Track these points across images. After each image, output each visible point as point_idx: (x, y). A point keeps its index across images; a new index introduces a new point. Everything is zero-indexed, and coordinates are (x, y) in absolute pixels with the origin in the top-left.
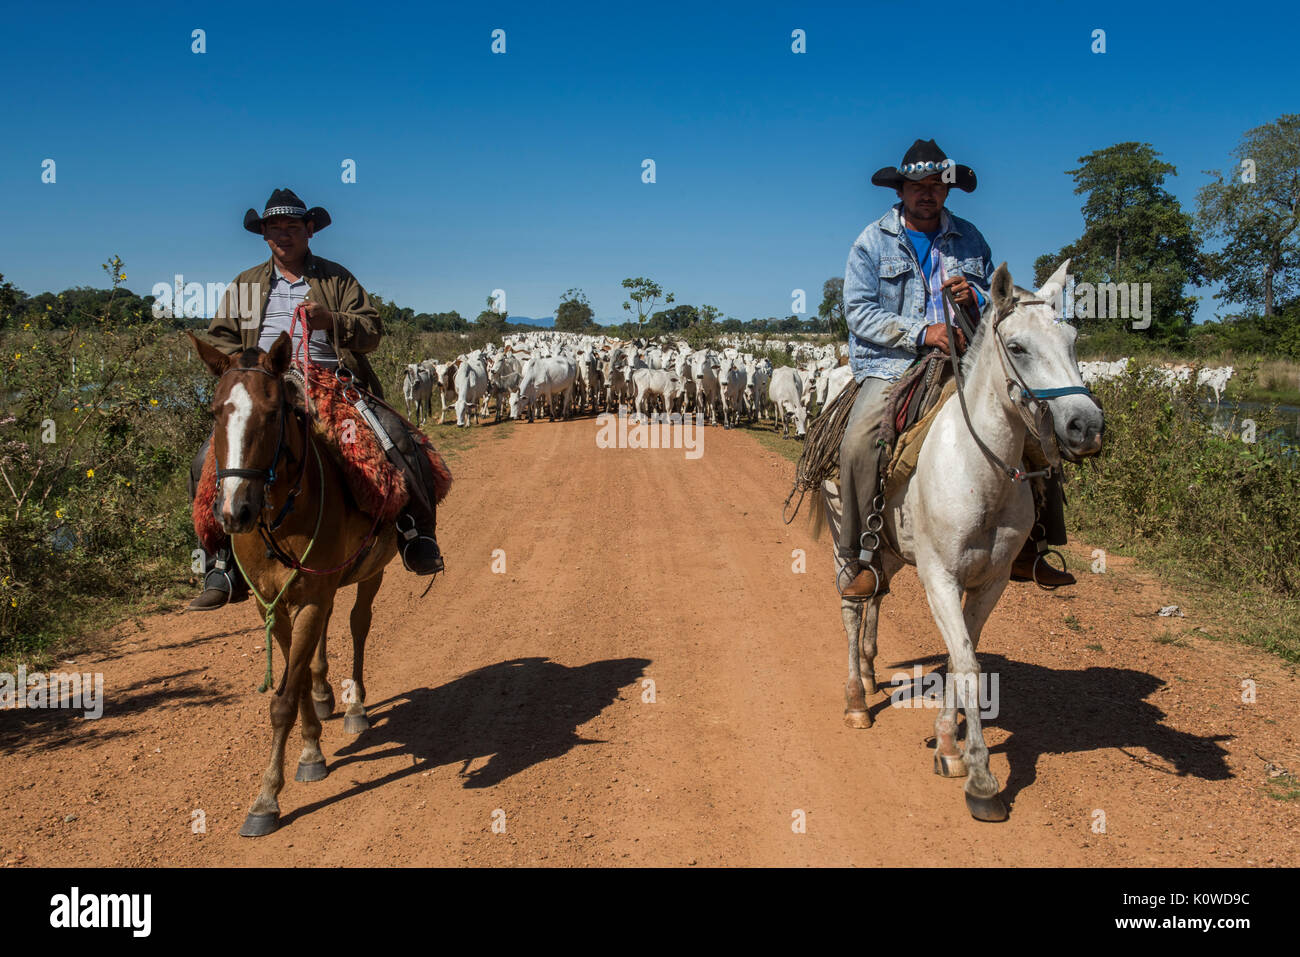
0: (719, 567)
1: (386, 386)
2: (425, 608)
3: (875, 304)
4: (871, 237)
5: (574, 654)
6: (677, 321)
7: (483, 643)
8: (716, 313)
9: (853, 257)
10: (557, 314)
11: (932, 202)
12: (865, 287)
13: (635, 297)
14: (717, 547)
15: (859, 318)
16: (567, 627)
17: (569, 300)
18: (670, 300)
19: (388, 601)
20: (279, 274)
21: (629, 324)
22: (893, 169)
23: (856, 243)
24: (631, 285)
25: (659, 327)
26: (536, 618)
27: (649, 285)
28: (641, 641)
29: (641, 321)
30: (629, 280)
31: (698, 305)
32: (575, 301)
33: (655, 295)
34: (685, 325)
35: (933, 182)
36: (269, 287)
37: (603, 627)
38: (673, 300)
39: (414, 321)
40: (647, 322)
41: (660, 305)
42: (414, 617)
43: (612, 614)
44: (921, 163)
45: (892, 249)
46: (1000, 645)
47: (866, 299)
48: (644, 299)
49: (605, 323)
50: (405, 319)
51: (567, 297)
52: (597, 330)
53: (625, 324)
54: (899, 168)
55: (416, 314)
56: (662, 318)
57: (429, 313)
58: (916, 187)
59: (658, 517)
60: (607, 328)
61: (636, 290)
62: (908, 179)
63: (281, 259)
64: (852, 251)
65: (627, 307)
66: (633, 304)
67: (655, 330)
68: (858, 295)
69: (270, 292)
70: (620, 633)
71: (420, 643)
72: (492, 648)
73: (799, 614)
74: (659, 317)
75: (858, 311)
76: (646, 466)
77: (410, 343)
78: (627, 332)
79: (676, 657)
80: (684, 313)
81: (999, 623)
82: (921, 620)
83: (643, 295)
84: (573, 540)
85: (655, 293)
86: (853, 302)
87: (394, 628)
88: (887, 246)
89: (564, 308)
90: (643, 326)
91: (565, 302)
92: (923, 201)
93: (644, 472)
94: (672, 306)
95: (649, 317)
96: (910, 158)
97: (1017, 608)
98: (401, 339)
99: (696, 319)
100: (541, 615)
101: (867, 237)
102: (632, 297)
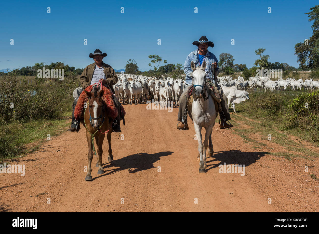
0: (184, 158)
1: (66, 95)
2: (79, 175)
3: (190, 69)
4: (191, 55)
5: (133, 191)
6: (168, 69)
7: (100, 188)
8: (181, 66)
9: (187, 59)
10: (125, 68)
11: (205, 49)
12: (188, 65)
13: (153, 61)
14: (184, 150)
15: (186, 71)
16: (130, 181)
17: (130, 63)
18: (165, 62)
19: (66, 172)
20: (97, 66)
21: (151, 71)
22: (197, 41)
23: (188, 56)
24: (151, 57)
25: (162, 72)
26: (119, 178)
27: (158, 57)
28: (157, 185)
29: (155, 70)
30: (151, 56)
31: (175, 64)
32: (132, 63)
33: (160, 61)
34: (171, 71)
35: (205, 45)
36: (94, 68)
37: (143, 180)
38: (166, 62)
39: (75, 71)
40: (157, 70)
41: (162, 64)
42: (76, 178)
43: (146, 176)
44: (203, 41)
45: (194, 58)
46: (287, 185)
47: (188, 67)
48: (156, 62)
49: (142, 71)
50: (72, 71)
51: (129, 62)
52: (140, 73)
53: (150, 71)
54: (198, 41)
55: (76, 69)
56: (163, 69)
57: (80, 69)
58: (201, 45)
59: (162, 140)
60: (143, 72)
61: (153, 59)
62: (200, 44)
63: (97, 63)
64: (187, 57)
65: (150, 65)
66: (152, 64)
67: (160, 73)
68: (186, 66)
69: (94, 69)
70: (149, 183)
71: (78, 188)
72: (103, 189)
73: (213, 175)
74: (161, 68)
75: (186, 69)
76: (158, 122)
77: (74, 79)
78: (150, 74)
79: (170, 191)
80: (170, 66)
81: (286, 177)
82: (258, 176)
83: (156, 60)
84: (132, 149)
85: (160, 60)
86: (185, 68)
87: (68, 182)
88: (193, 57)
89: (128, 66)
90: (156, 71)
91: (128, 64)
92: (203, 48)
93: (157, 123)
94: (166, 64)
95: (158, 68)
96: (201, 39)
97: (293, 171)
98: (70, 78)
99: (175, 69)
100: (121, 176)
101: (190, 55)
102: (152, 61)
